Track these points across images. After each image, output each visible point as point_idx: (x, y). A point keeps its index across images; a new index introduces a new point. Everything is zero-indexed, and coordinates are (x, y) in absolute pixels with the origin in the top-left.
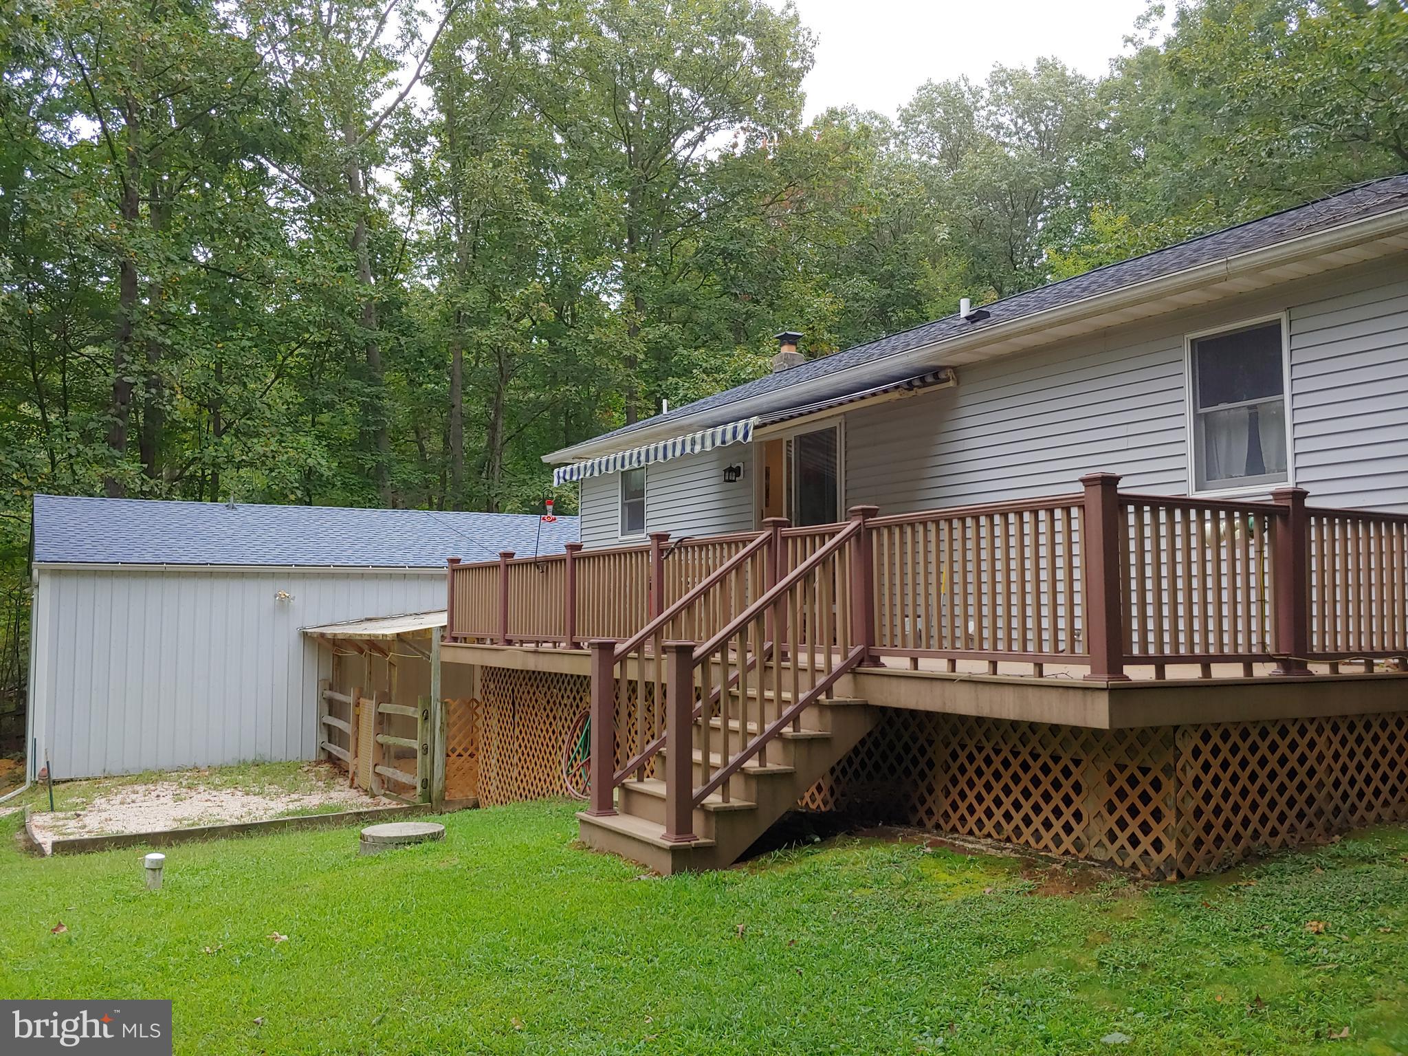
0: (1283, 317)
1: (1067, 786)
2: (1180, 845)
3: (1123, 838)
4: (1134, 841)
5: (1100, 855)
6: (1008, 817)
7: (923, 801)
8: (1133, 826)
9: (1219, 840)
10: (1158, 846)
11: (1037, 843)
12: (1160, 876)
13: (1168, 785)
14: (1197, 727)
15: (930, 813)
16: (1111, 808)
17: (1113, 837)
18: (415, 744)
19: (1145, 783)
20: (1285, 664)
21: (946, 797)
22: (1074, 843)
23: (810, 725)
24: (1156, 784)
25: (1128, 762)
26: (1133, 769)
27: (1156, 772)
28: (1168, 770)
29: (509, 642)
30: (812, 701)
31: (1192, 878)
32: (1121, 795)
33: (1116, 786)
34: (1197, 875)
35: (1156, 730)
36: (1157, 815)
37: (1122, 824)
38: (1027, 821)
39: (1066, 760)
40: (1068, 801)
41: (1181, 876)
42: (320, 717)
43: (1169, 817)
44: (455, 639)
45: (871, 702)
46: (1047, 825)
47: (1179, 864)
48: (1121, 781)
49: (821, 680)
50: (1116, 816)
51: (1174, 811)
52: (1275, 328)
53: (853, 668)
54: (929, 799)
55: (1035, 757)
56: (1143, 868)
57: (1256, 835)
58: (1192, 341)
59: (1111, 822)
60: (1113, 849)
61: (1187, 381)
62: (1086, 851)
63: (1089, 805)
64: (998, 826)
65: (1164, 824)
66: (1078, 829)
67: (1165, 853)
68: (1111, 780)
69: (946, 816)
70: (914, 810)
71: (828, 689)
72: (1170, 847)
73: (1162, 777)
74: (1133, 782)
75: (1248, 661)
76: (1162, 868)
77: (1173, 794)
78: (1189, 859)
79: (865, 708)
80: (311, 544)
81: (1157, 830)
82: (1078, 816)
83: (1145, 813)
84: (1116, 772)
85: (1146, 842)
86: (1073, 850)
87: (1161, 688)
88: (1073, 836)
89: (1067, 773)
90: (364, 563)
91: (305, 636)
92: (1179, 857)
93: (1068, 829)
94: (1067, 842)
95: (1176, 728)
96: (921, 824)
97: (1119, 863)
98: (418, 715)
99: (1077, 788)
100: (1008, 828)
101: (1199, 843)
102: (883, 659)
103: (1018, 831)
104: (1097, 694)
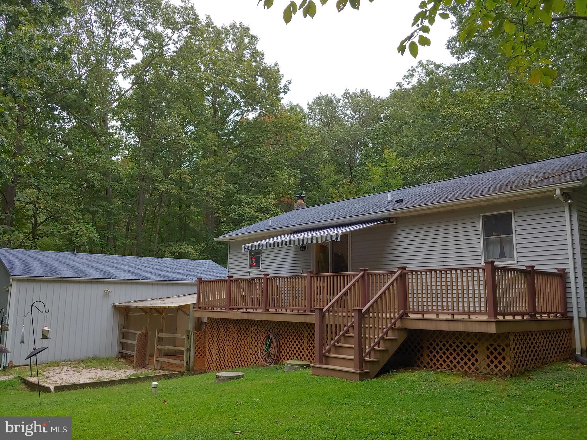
0: (512, 211)
1: (473, 352)
2: (511, 367)
3: (492, 366)
4: (496, 367)
5: (485, 371)
6: (451, 362)
7: (419, 359)
8: (496, 362)
9: (519, 366)
10: (504, 367)
11: (462, 369)
12: (505, 376)
13: (507, 350)
14: (514, 333)
15: (422, 363)
16: (488, 357)
17: (489, 366)
18: (184, 349)
19: (499, 349)
20: (531, 315)
21: (428, 357)
22: (475, 369)
23: (390, 336)
24: (503, 350)
25: (494, 343)
26: (495, 345)
27: (503, 346)
28: (507, 345)
29: (231, 309)
30: (391, 328)
31: (514, 376)
32: (492, 353)
33: (490, 351)
34: (515, 375)
35: (503, 334)
36: (504, 358)
37: (492, 362)
38: (459, 363)
39: (472, 344)
40: (473, 356)
41: (511, 376)
42: (119, 339)
43: (508, 359)
44: (200, 308)
45: (408, 328)
46: (466, 364)
47: (511, 372)
48: (491, 349)
49: (393, 321)
50: (490, 359)
51: (509, 357)
52: (510, 214)
53: (401, 318)
54: (422, 359)
55: (461, 343)
56: (499, 374)
57: (527, 365)
58: (482, 216)
59: (488, 361)
60: (489, 370)
61: (481, 228)
62: (480, 370)
63: (480, 357)
64: (448, 365)
65: (506, 361)
66: (477, 364)
67: (506, 369)
68: (488, 349)
69: (428, 363)
70: (416, 362)
71: (394, 324)
72: (508, 368)
73: (505, 348)
74: (495, 349)
75: (523, 315)
76: (506, 374)
77: (509, 352)
78: (513, 371)
79: (406, 330)
80: (114, 270)
81: (504, 363)
82: (477, 360)
83: (500, 358)
84: (489, 347)
85: (500, 367)
86: (475, 371)
87: (505, 322)
88: (475, 366)
89: (472, 347)
90: (137, 278)
91: (115, 307)
92: (511, 370)
93: (473, 364)
94: (473, 368)
95: (509, 333)
96: (418, 366)
97: (491, 373)
98: (185, 337)
99: (476, 352)
100: (452, 365)
101: (515, 366)
102: (409, 315)
103: (455, 366)
104: (491, 323)
